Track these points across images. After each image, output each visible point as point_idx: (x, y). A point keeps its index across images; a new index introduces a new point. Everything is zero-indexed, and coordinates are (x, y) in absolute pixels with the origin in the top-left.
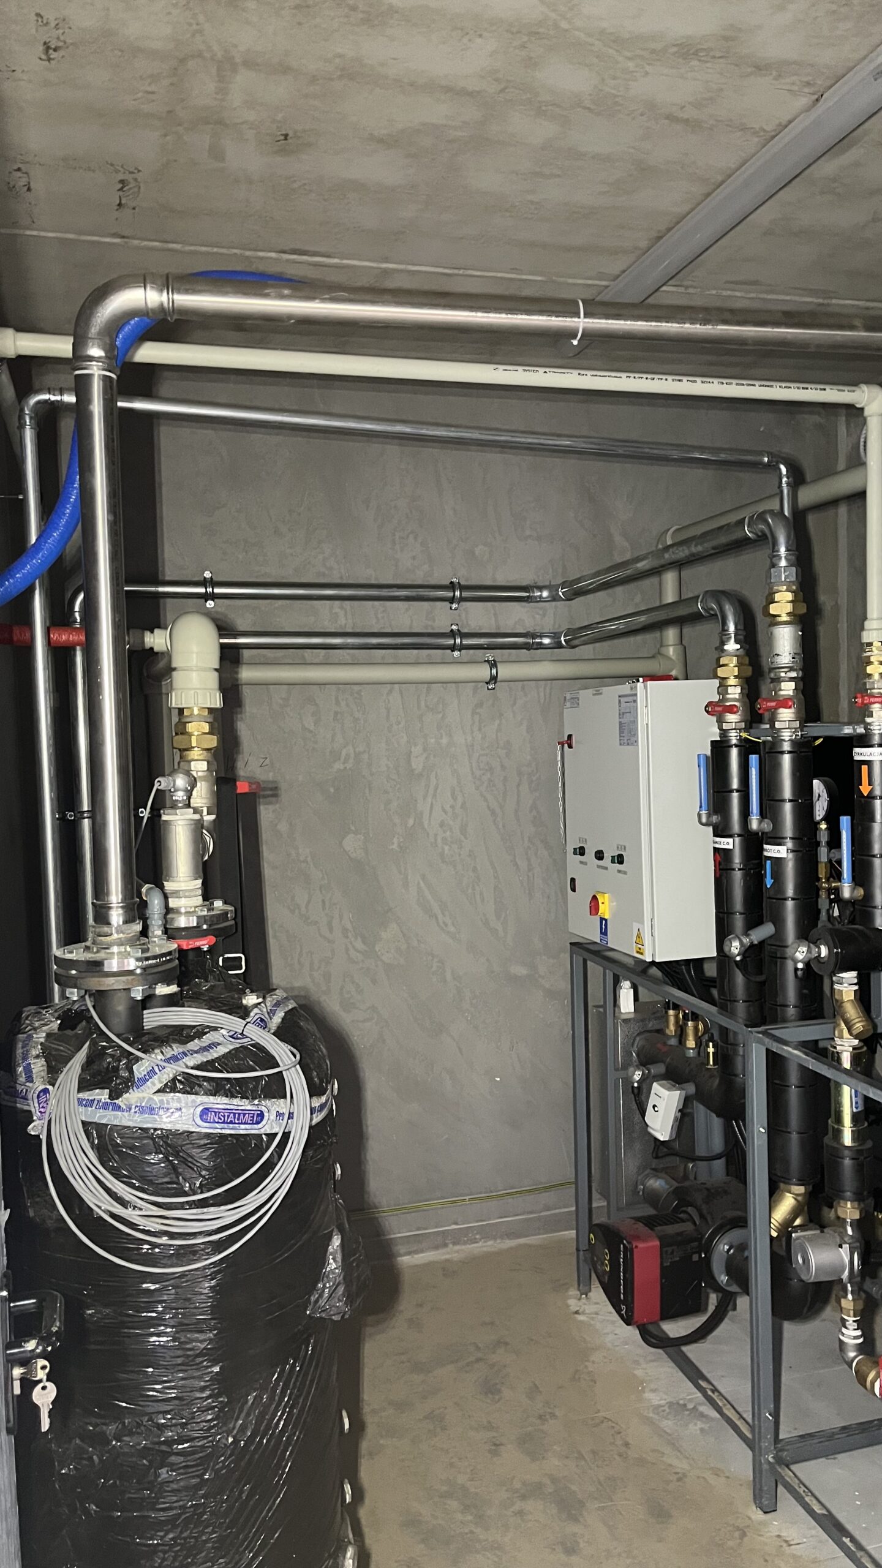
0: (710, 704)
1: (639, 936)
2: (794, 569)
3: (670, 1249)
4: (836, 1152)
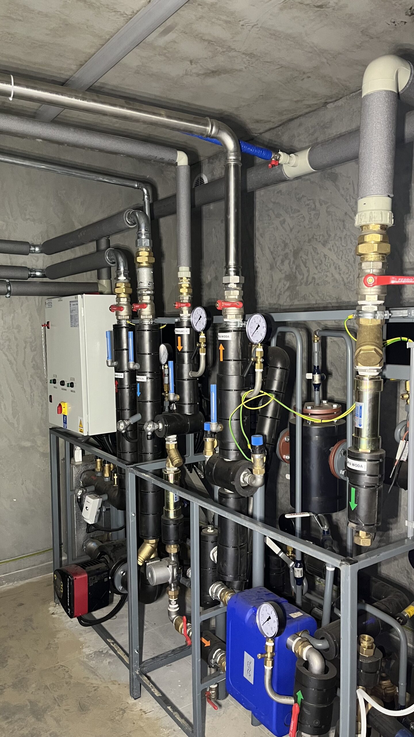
0: (112, 306)
1: (81, 422)
2: (149, 240)
3: (93, 578)
4: (167, 522)
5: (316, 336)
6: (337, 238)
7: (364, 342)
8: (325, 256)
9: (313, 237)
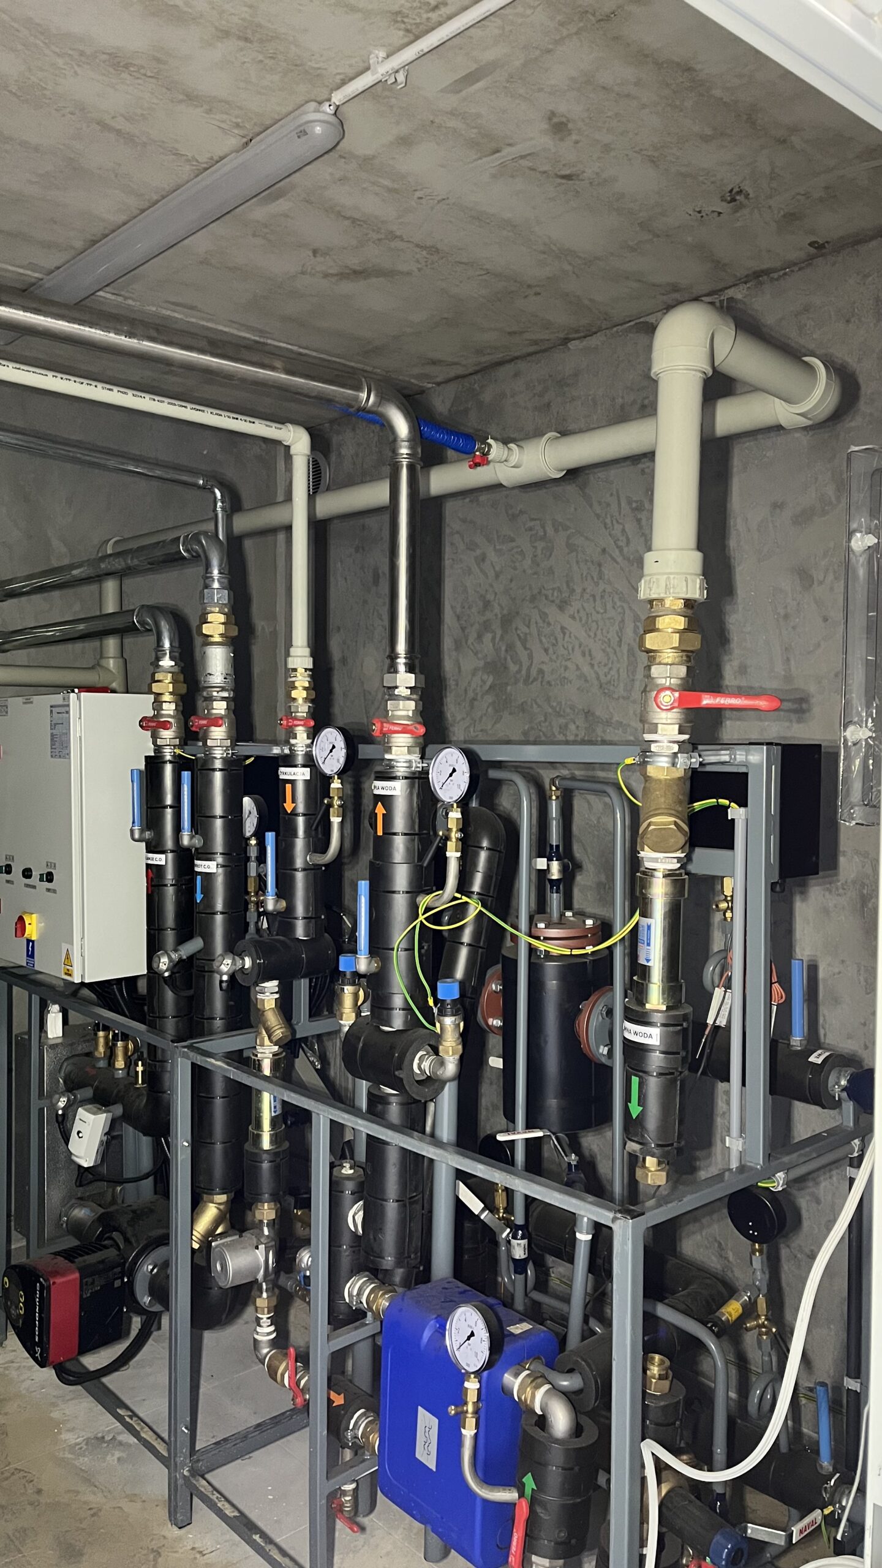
0: (144, 719)
1: (67, 954)
2: (226, 592)
3: (90, 1280)
4: (256, 1156)
5: (554, 788)
6: (586, 596)
7: (656, 809)
8: (563, 629)
9: (540, 593)
